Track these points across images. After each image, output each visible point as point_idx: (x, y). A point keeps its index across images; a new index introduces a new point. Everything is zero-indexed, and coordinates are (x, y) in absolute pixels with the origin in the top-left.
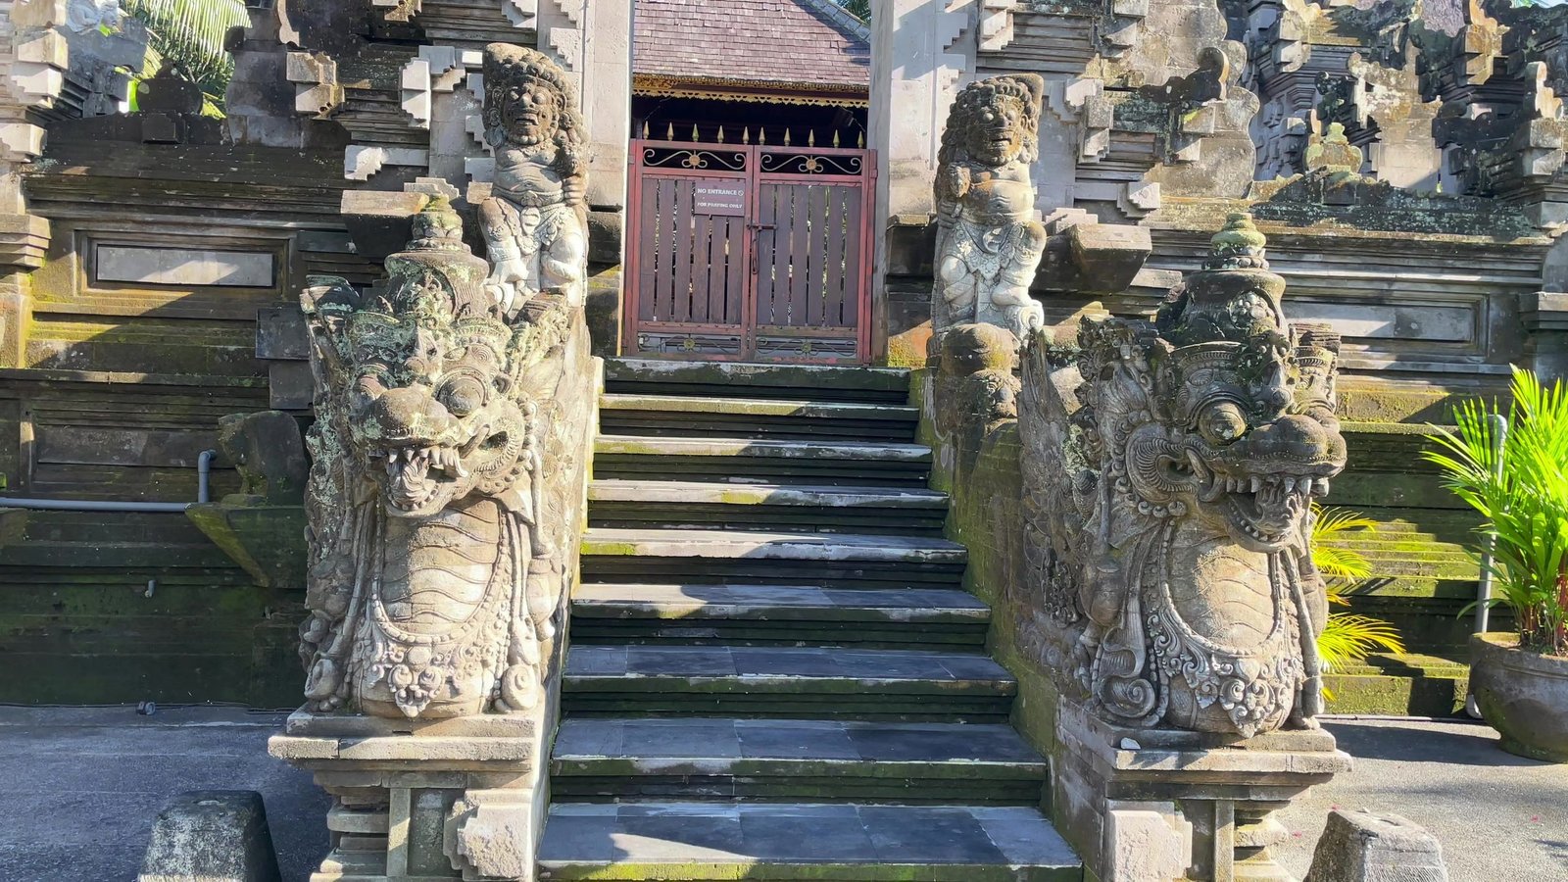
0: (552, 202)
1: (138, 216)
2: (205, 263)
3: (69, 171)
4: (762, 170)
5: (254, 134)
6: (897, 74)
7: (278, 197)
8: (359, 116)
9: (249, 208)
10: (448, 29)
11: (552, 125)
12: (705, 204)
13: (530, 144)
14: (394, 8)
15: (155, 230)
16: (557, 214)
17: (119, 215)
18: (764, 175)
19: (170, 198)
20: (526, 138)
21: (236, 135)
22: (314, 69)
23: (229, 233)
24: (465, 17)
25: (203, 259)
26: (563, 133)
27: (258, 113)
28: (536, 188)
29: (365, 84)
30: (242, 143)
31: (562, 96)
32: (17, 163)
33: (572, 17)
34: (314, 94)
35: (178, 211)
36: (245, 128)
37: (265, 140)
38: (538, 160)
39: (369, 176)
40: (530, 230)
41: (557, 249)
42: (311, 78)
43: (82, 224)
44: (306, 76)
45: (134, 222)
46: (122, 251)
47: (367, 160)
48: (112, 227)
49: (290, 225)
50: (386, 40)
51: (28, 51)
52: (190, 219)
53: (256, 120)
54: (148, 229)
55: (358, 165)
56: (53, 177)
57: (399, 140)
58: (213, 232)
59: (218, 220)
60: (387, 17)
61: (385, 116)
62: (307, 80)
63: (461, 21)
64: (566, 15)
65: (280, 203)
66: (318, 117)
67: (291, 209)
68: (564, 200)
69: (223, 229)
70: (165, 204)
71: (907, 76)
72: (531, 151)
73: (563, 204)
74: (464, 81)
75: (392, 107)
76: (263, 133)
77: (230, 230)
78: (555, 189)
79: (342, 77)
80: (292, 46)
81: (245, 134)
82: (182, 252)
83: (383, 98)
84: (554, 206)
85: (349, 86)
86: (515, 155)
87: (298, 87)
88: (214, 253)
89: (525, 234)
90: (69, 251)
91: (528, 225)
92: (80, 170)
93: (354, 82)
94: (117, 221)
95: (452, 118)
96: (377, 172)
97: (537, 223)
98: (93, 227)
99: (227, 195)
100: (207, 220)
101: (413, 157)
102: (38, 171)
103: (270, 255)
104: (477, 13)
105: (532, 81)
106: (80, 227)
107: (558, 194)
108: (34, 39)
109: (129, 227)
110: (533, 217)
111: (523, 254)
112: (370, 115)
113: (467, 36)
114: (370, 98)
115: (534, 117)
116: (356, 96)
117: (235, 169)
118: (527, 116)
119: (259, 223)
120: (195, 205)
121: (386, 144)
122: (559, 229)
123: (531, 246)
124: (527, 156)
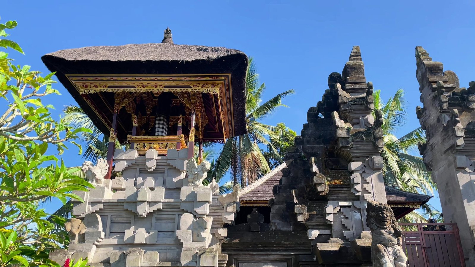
0: (395, 245)
1: (251, 253)
2: (268, 266)
3: (234, 241)
4: (424, 231)
5: (278, 227)
6: (465, 201)
7: (289, 245)
8: (312, 221)
9: (280, 249)
10: (334, 196)
11: (391, 222)
12: (409, 241)
13: (387, 228)
14: (322, 192)
15: (255, 257)
16: (397, 248)
17: (246, 253)
18: (425, 232)
19: (260, 247)
20: (385, 227)
21: (274, 228)
22: (302, 209)
23: (275, 257)
24: (339, 193)
25: (268, 265)
26: (393, 224)
27: (279, 221)
28: (391, 241)
29: (315, 212)
30: (275, 230)
31: (392, 214)
32: (221, 239)
33: (369, 191)
34: (302, 216)
35: (261, 251)
36: (276, 226)
37: (281, 229)
38: (390, 233)
39: (315, 238)
40: (391, 253)
41: (400, 259)
42: (302, 212)
43: (235, 256)
44: (300, 211)
45: (250, 255)
46: (246, 263)
47: (314, 234)
48: (244, 256)
49: (293, 253)
50: (314, 200)
51: (229, 209)
52: (265, 253)
53: (279, 224)
54: (253, 257)
55: (312, 235)
56: (230, 243)
57: (322, 227)
58: (271, 257)
59: (273, 253)
60: (321, 194)
61: (319, 221)
62: (301, 212)
63: (338, 194)
64: (367, 191)
65: (290, 247)
66: (303, 222)
67: (292, 249)
68: (398, 244)
69: (274, 256)
70: (258, 249)
71: (468, 202)
72: (387, 230)
73: (397, 245)
74: (340, 210)
75: (321, 218)
76: (281, 227)
77: (276, 256)
78: (395, 241)
79: (309, 210)
80: (296, 204)
81: (276, 228)
82: (262, 263)
83: (319, 216)
84: (395, 246)
85: (311, 213)
86: (383, 231)
87: (298, 214)
88: (271, 263)
89: (390, 255)
90: (232, 264)
91: (390, 252)
92: (237, 241)
93: (312, 212)
94: (246, 255)
95: (337, 221)
96: (317, 236)
97: (392, 251)
98: (239, 257)
99: (275, 246)
100: (270, 253)
101: (327, 232)
102: (226, 241)
103: (286, 263)
104: (343, 191)
105: (385, 211)
106: (235, 257)
107: (396, 242)
108: (231, 206)
109: (248, 256)
110: (390, 249)
111: (391, 261)
112: (315, 221)
113: (339, 198)
114: (316, 216)
115: (387, 221)
116: (312, 216)
117: (277, 238)
118: (386, 220)
119: (284, 253)
120: (266, 249)
121: (319, 229)
122: (399, 253)
123: (392, 259)
124: (386, 232)
